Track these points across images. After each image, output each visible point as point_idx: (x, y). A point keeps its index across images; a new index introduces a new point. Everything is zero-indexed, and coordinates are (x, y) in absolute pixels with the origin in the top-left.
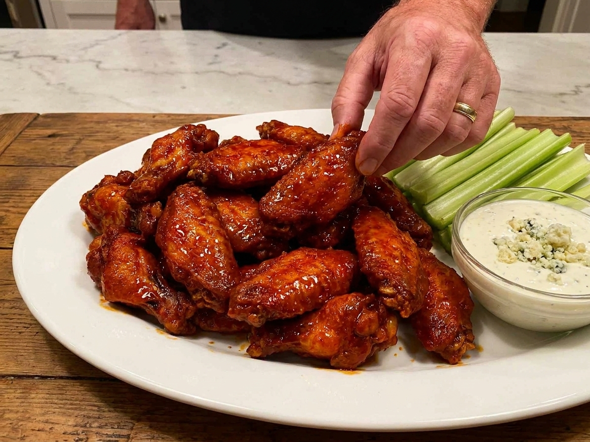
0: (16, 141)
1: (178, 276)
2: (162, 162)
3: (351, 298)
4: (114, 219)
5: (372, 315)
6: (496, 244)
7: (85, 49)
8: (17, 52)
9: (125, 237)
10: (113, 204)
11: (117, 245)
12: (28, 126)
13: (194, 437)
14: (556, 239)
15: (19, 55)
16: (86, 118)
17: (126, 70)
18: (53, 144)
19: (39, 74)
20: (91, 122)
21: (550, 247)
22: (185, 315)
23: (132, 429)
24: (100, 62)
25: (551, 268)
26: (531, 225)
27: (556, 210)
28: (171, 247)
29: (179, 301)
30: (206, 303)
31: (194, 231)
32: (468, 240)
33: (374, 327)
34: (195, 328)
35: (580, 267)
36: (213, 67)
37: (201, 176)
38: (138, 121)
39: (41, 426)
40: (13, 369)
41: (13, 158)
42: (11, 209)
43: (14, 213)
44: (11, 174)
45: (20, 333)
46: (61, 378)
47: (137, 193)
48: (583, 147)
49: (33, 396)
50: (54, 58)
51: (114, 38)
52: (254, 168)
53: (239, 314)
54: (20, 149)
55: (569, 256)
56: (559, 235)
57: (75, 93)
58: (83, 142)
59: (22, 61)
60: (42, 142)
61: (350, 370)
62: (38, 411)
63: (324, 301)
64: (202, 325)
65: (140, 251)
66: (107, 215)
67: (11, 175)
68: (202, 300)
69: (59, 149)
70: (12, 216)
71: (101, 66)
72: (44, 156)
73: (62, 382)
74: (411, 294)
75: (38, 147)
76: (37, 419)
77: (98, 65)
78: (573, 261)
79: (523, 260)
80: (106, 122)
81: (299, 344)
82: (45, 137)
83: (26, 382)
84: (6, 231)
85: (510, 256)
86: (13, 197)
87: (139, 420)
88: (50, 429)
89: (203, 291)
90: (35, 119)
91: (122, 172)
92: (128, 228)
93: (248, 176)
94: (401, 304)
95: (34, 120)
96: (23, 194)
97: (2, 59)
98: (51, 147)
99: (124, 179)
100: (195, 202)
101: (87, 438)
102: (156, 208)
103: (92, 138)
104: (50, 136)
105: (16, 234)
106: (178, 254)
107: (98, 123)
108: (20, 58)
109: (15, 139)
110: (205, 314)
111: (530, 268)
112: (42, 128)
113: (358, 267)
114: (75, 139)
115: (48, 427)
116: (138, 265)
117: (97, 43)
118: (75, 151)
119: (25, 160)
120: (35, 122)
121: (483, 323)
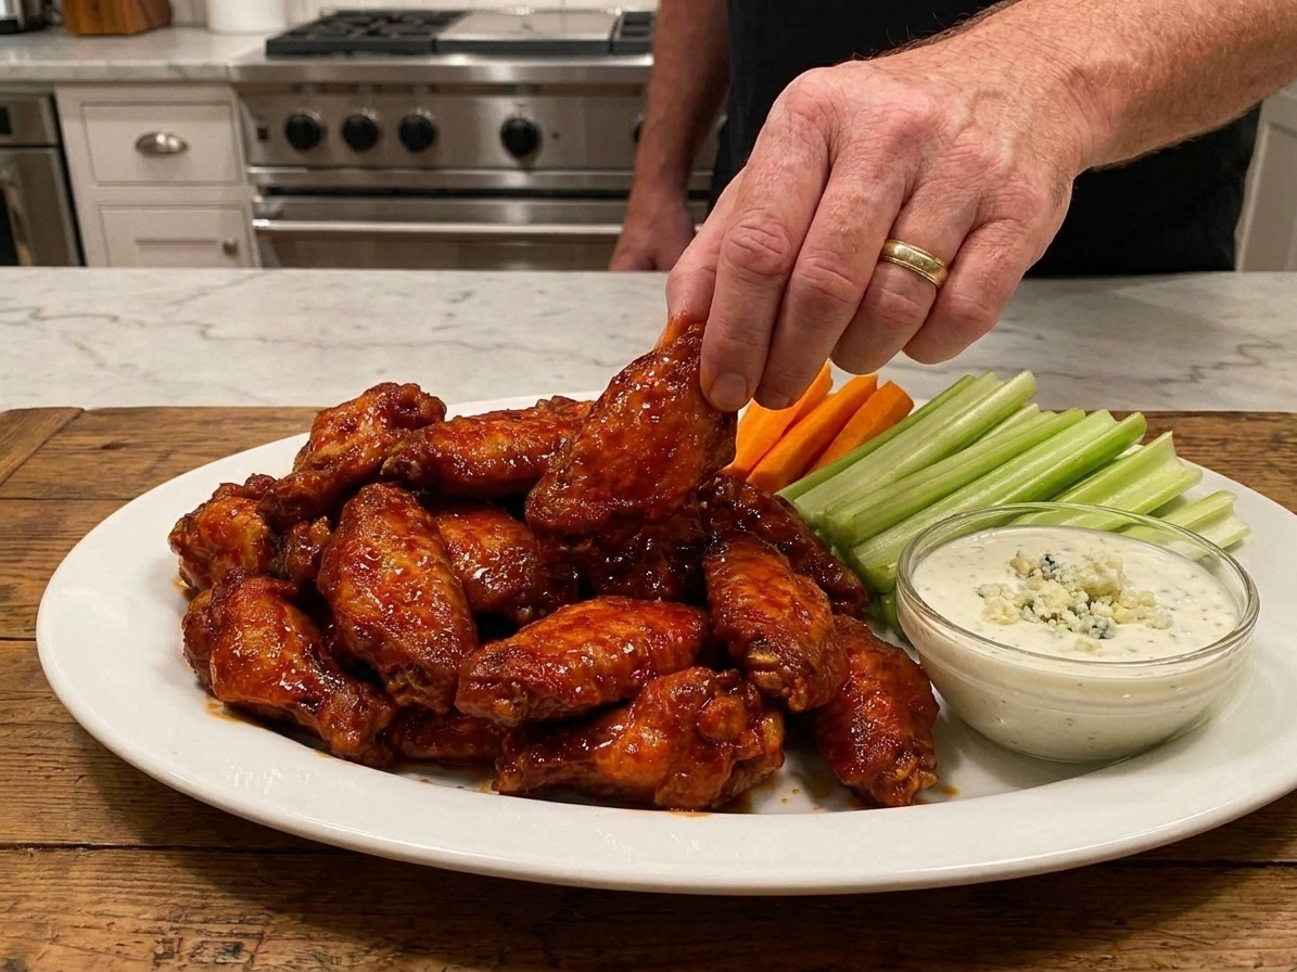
0: (37, 456)
1: (358, 644)
2: (332, 449)
3: (694, 673)
4: (237, 561)
5: (732, 703)
6: (982, 596)
7: (179, 303)
8: (39, 310)
9: (259, 584)
10: (235, 532)
11: (242, 596)
12: (60, 431)
13: (389, 936)
14: (1096, 578)
15: (42, 314)
16: (178, 415)
17: (264, 340)
18: (113, 460)
19: (82, 348)
20: (190, 421)
21: (1084, 596)
22: (373, 721)
23: (267, 924)
24: (208, 326)
25: (1085, 631)
26: (1051, 563)
27: (1104, 543)
28: (347, 589)
29: (360, 696)
30: (414, 692)
31: (394, 562)
32: (927, 589)
33: (736, 725)
34: (391, 753)
35: (1141, 630)
36: (441, 335)
37: (408, 466)
38: (284, 419)
39: (92, 920)
40: (31, 834)
41: (29, 486)
42: (26, 573)
43: (32, 579)
44: (24, 513)
45: (48, 777)
46: (130, 847)
47: (283, 501)
48: (1168, 439)
49: (77, 874)
50: (115, 319)
51: (236, 283)
52: (511, 454)
53: (475, 701)
54: (42, 469)
55: (1122, 612)
56: (1099, 571)
57: (156, 381)
58: (173, 457)
59: (47, 324)
60: (89, 457)
61: (690, 811)
62: (85, 897)
63: (641, 682)
64: (407, 746)
65: (287, 609)
66: (220, 554)
67: (27, 514)
68: (406, 688)
69: (123, 470)
70: (27, 583)
71: (212, 332)
72: (93, 480)
73: (130, 855)
74: (806, 664)
75: (83, 466)
76: (84, 910)
77: (203, 332)
78: (1128, 620)
79: (1031, 619)
80: (218, 422)
81: (594, 764)
82: (96, 449)
83: (59, 854)
84: (16, 610)
85: (1005, 610)
86: (31, 553)
87: (281, 911)
88: (108, 925)
89: (409, 668)
90: (76, 417)
91: (254, 477)
92: (264, 571)
93: (501, 468)
94: (788, 681)
95: (74, 419)
96: (50, 547)
97: (3, 322)
98: (109, 466)
99: (259, 490)
100: (397, 511)
101: (181, 939)
102: (320, 527)
103: (189, 451)
104: (106, 447)
105: (36, 614)
106: (361, 601)
107: (206, 423)
108: (44, 319)
109: (36, 452)
110: (411, 718)
111: (1046, 630)
112: (90, 433)
113: (709, 627)
114: (156, 452)
115: (104, 922)
116: (283, 635)
117: (202, 292)
118: (155, 471)
119: (55, 488)
120: (77, 422)
121: (960, 752)
